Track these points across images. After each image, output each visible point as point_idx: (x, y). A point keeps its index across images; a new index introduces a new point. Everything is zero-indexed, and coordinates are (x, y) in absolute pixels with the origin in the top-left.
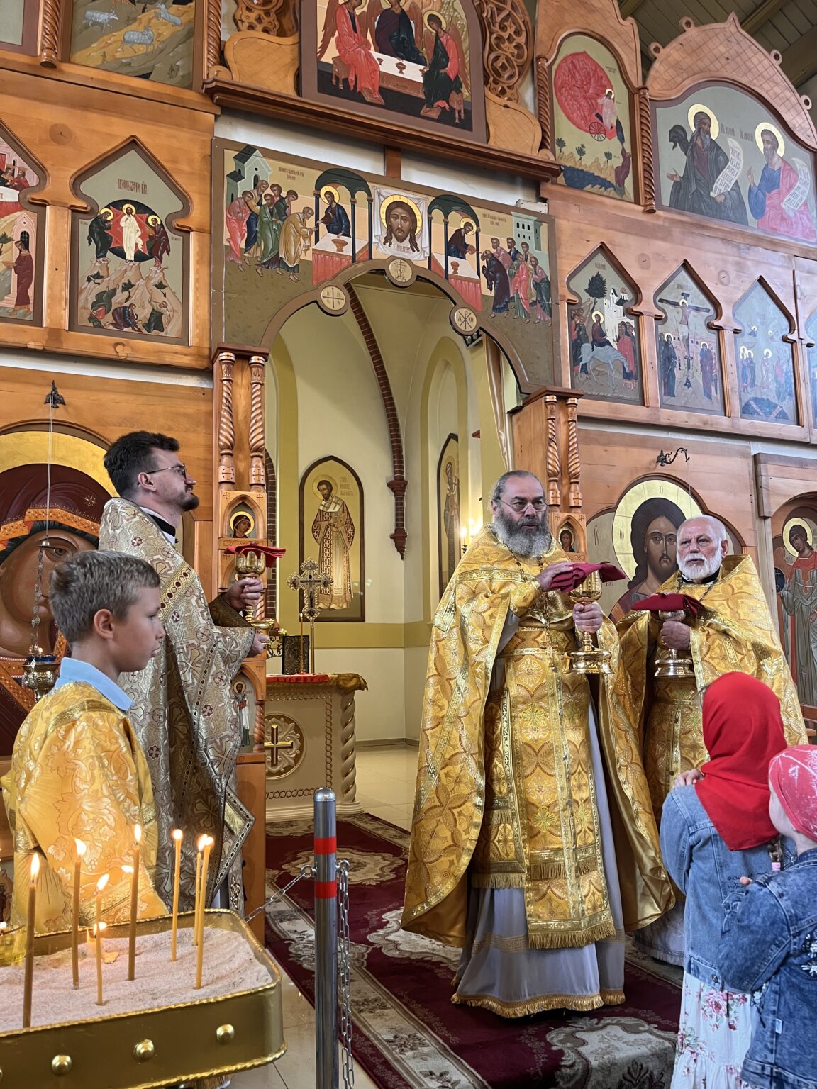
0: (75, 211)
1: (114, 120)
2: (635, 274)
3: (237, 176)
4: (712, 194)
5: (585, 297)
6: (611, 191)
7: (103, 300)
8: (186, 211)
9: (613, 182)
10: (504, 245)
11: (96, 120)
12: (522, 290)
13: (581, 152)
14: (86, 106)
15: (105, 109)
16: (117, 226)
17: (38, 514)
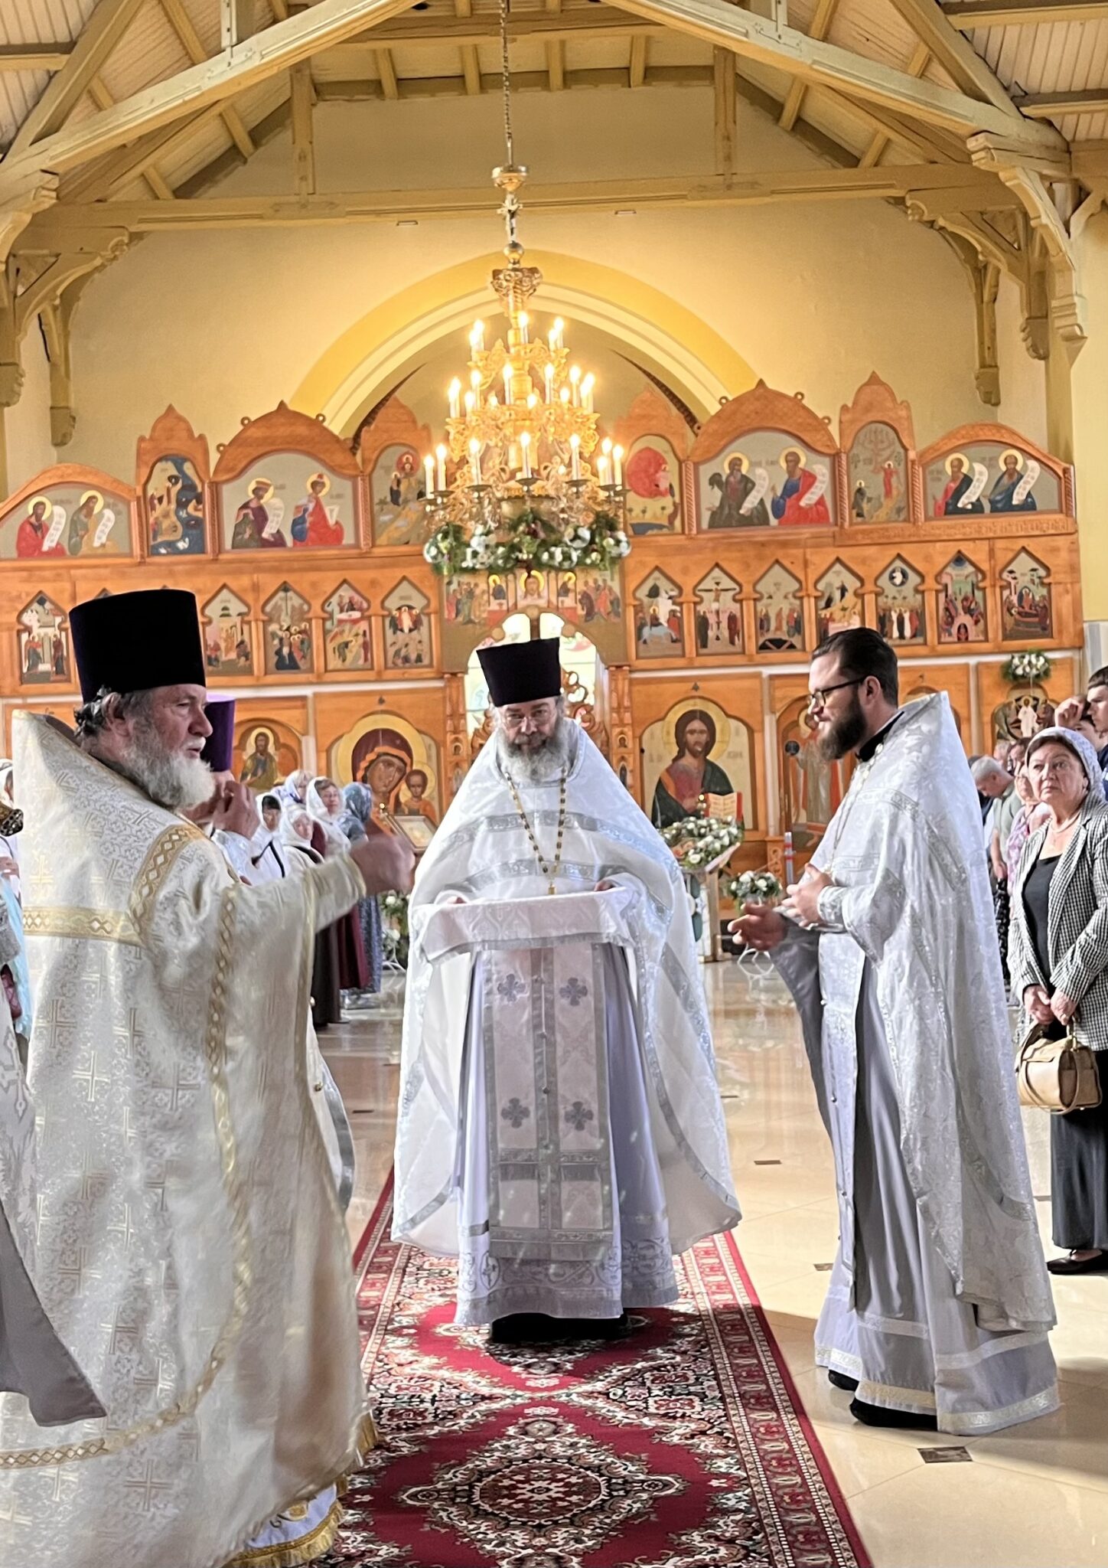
0: (384, 617)
1: (395, 570)
2: (678, 579)
3: (449, 583)
4: (742, 512)
5: (646, 600)
6: (665, 531)
7: (397, 653)
8: (428, 605)
9: (666, 523)
10: (591, 583)
11: (387, 572)
12: (602, 607)
13: (644, 512)
14: (383, 566)
15: (393, 565)
16: (400, 618)
17: (378, 750)
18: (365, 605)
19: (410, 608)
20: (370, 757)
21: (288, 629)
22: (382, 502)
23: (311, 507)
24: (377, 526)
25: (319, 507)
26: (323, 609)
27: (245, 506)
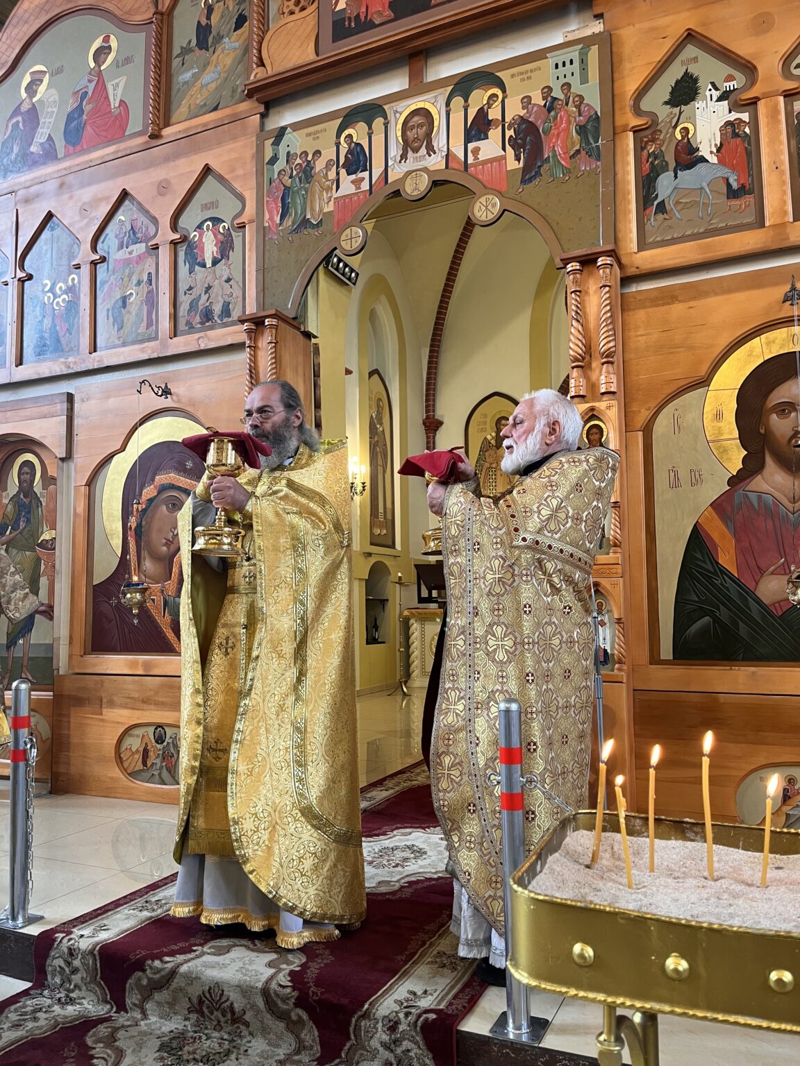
0: (174, 243)
1: (194, 157)
2: (745, 47)
7: (193, 305)
8: (243, 209)
10: (538, 100)
11: (183, 164)
12: (561, 144)
15: (189, 152)
16: (201, 244)
17: (161, 479)
18: (152, 230)
19: (216, 221)
20: (149, 492)
21: (52, 290)
22: (186, 51)
23: (92, 86)
24: (174, 92)
25: (101, 86)
26: (94, 248)
27: (17, 112)
